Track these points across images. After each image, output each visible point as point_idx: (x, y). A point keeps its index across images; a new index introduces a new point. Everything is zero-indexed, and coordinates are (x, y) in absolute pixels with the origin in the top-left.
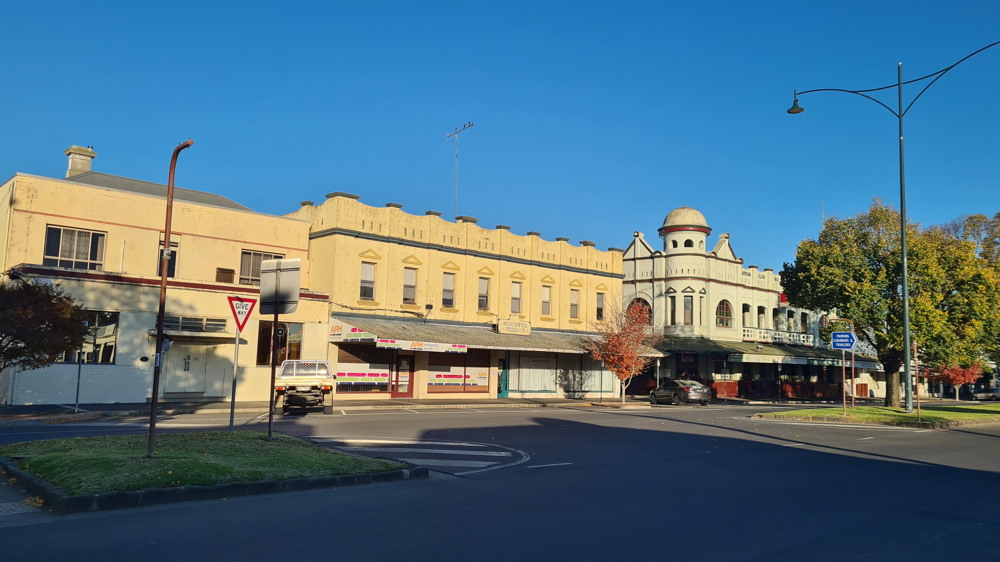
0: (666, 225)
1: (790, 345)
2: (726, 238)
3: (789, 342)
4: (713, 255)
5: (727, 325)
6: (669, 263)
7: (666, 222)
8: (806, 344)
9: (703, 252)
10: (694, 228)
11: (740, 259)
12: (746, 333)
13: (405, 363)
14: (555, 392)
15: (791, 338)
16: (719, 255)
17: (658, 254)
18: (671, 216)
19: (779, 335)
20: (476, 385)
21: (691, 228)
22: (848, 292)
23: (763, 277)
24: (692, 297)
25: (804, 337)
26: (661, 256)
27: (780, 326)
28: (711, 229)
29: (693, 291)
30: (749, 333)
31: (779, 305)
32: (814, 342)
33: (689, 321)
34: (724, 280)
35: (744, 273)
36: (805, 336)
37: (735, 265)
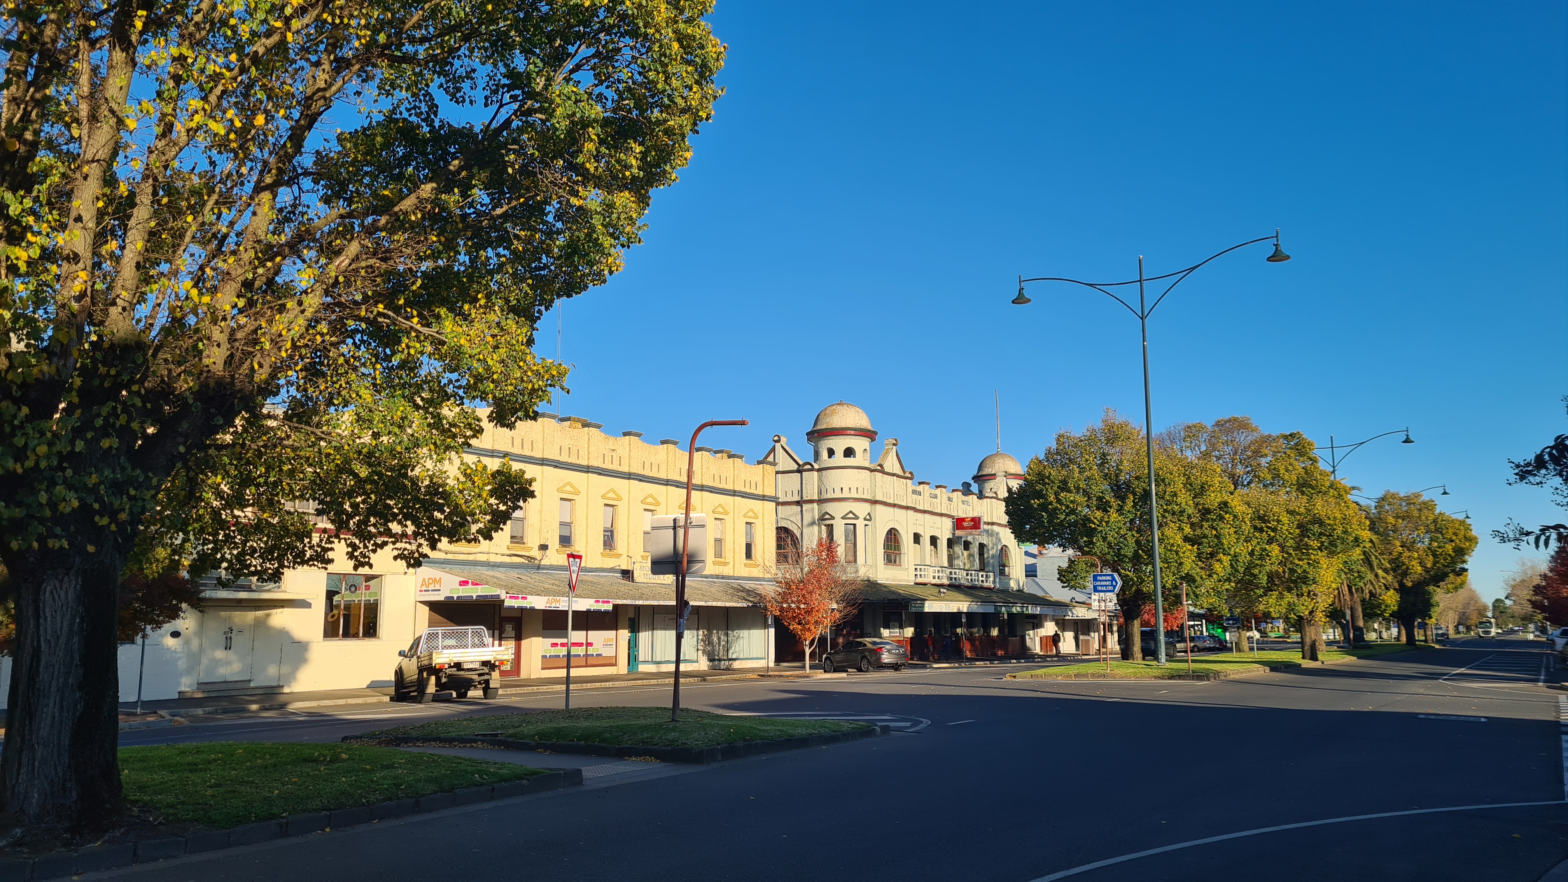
0: (818, 427)
1: (967, 587)
2: (894, 445)
3: (967, 584)
4: (879, 468)
5: (895, 562)
6: (824, 479)
7: (819, 422)
8: (985, 585)
9: (867, 464)
10: (857, 433)
11: (911, 473)
12: (918, 573)
13: (509, 629)
14: (697, 661)
15: (969, 577)
16: (887, 468)
17: (809, 467)
18: (825, 415)
19: (955, 573)
20: (600, 655)
21: (852, 432)
22: (1094, 523)
23: (936, 497)
24: (854, 525)
25: (982, 576)
26: (812, 469)
27: (956, 562)
28: (876, 433)
29: (857, 518)
30: (923, 573)
31: (954, 534)
32: (994, 582)
33: (852, 559)
34: (891, 501)
35: (914, 492)
36: (984, 574)
37: (904, 480)
